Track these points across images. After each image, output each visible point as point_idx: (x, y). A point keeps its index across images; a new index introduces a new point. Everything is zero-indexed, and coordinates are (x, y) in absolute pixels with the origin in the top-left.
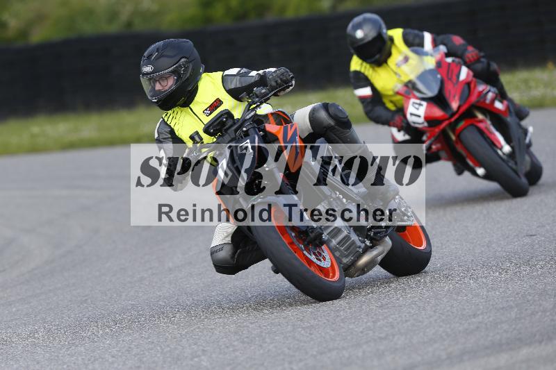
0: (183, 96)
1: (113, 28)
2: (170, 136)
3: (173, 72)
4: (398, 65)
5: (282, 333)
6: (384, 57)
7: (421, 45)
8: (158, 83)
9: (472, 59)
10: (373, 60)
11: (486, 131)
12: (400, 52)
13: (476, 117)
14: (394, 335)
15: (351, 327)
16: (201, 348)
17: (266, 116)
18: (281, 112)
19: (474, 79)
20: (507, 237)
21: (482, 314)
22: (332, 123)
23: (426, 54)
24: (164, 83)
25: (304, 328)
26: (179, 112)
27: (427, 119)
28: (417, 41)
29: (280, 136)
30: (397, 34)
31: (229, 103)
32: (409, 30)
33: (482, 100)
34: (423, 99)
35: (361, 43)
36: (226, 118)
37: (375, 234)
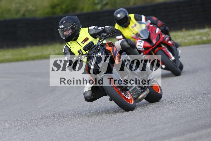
0: (74, 37)
1: (18, 17)
2: (69, 51)
3: (71, 28)
4: (133, 27)
5: (82, 133)
6: (127, 25)
7: (141, 20)
8: (65, 32)
9: (160, 25)
10: (123, 25)
11: (166, 52)
12: (133, 23)
13: (161, 46)
14: (124, 133)
15: (108, 130)
16: (51, 138)
17: (105, 44)
18: (111, 42)
19: (161, 33)
20: (168, 96)
21: (158, 125)
22: (129, 46)
23: (143, 23)
24: (67, 32)
25: (90, 131)
26: (72, 43)
27: (144, 47)
28: (139, 19)
29: (112, 51)
30: (132, 16)
31: (91, 39)
32: (136, 15)
33: (164, 40)
34: (143, 40)
35: (119, 19)
36: (92, 44)
37: (144, 87)
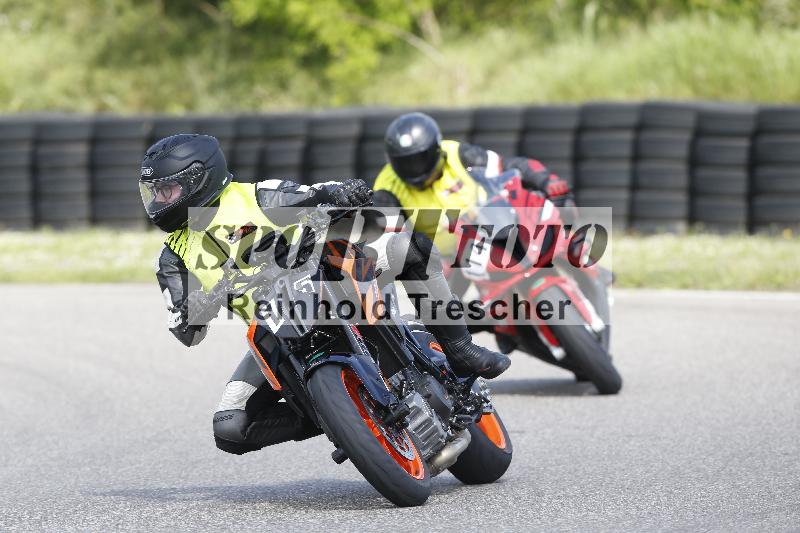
2: (177, 269)
3: (180, 181)
9: (557, 193)
10: (417, 180)
28: (479, 160)
30: (452, 148)
37: (458, 420)
